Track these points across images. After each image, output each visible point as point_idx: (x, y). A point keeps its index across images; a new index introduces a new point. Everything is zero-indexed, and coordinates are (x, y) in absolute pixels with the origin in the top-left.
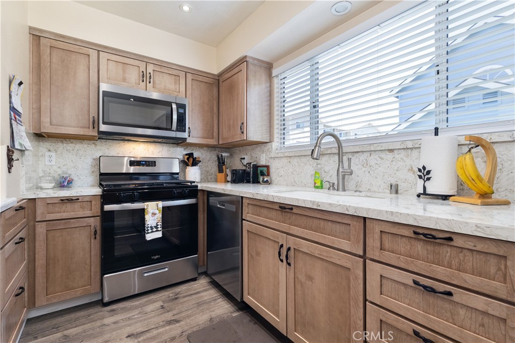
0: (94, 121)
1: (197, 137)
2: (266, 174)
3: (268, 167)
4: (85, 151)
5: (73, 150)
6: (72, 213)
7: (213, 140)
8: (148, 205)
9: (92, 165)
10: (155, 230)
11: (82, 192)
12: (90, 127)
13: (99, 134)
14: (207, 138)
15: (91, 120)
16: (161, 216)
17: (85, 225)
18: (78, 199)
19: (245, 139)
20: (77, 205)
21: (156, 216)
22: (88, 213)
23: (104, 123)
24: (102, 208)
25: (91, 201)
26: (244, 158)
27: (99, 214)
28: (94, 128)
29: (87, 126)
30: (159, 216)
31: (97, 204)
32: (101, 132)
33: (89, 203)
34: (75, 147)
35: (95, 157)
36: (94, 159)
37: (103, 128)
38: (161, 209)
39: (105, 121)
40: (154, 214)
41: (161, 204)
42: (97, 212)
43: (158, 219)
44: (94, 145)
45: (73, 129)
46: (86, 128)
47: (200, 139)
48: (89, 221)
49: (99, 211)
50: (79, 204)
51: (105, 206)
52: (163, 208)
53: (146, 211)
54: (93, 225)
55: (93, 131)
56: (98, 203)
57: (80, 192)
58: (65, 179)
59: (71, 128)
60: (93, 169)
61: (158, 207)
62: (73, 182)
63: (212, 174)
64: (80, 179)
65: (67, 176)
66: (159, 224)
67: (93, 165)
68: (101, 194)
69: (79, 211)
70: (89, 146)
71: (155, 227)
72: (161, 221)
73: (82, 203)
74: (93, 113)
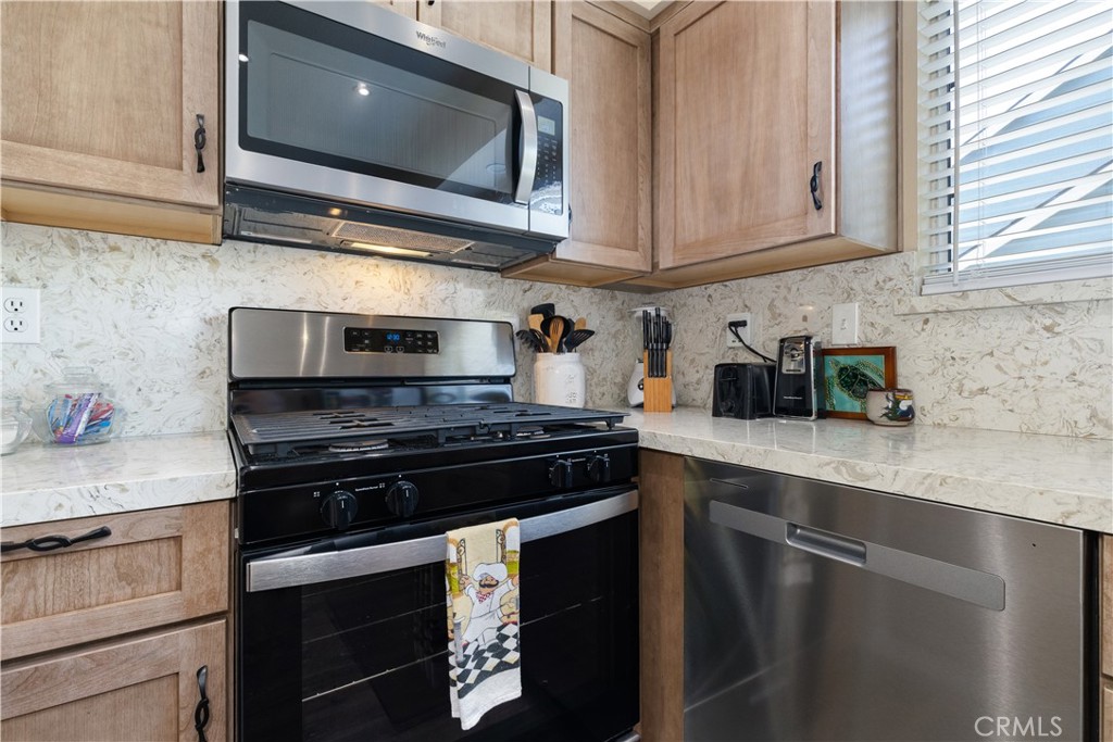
0: (200, 132)
1: (590, 242)
2: (882, 383)
3: (889, 353)
4: (172, 288)
5: (120, 282)
6: (68, 618)
7: (636, 254)
8: (461, 544)
9: (198, 347)
10: (491, 663)
11: (124, 489)
12: (186, 165)
13: (223, 199)
14: (618, 246)
15: (190, 129)
16: (517, 592)
17: (142, 674)
18: (104, 533)
19: (833, 232)
20: (95, 569)
21: (499, 592)
22: (162, 605)
23: (247, 143)
24: (239, 574)
25: (177, 539)
26: (744, 324)
27: (223, 605)
28: (201, 169)
29: (172, 156)
30: (509, 591)
31: (208, 550)
32: (234, 183)
33: (167, 550)
34: (126, 268)
35: (211, 313)
36: (209, 322)
37: (245, 166)
38: (517, 558)
39: (251, 133)
40: (488, 585)
41: (514, 531)
42: (212, 596)
43: (506, 610)
44: (206, 264)
45: (104, 164)
46: (167, 165)
47: (598, 247)
48: (168, 652)
49: (222, 584)
50: (108, 558)
51: (255, 565)
52: (527, 548)
53: (454, 572)
54: (188, 669)
55: (198, 184)
56: (215, 542)
57: (114, 493)
58: (78, 406)
59: (92, 160)
60: (204, 364)
61: (503, 546)
62: (115, 420)
63: (604, 379)
64: (150, 403)
65: (87, 391)
66: (512, 630)
67: (203, 346)
68: (231, 492)
69: (109, 601)
70: (189, 264)
71: (492, 648)
72: (516, 618)
73: (123, 552)
74: (198, 99)
